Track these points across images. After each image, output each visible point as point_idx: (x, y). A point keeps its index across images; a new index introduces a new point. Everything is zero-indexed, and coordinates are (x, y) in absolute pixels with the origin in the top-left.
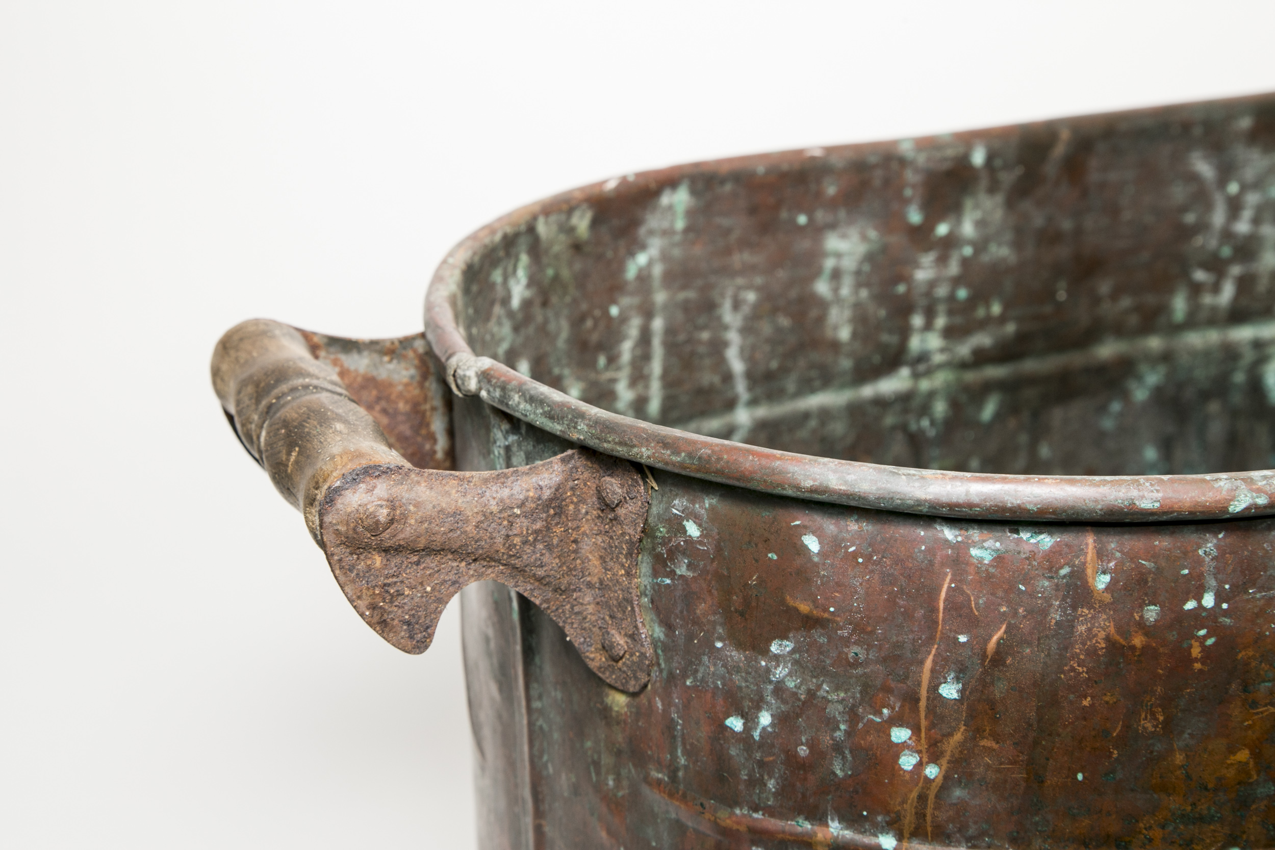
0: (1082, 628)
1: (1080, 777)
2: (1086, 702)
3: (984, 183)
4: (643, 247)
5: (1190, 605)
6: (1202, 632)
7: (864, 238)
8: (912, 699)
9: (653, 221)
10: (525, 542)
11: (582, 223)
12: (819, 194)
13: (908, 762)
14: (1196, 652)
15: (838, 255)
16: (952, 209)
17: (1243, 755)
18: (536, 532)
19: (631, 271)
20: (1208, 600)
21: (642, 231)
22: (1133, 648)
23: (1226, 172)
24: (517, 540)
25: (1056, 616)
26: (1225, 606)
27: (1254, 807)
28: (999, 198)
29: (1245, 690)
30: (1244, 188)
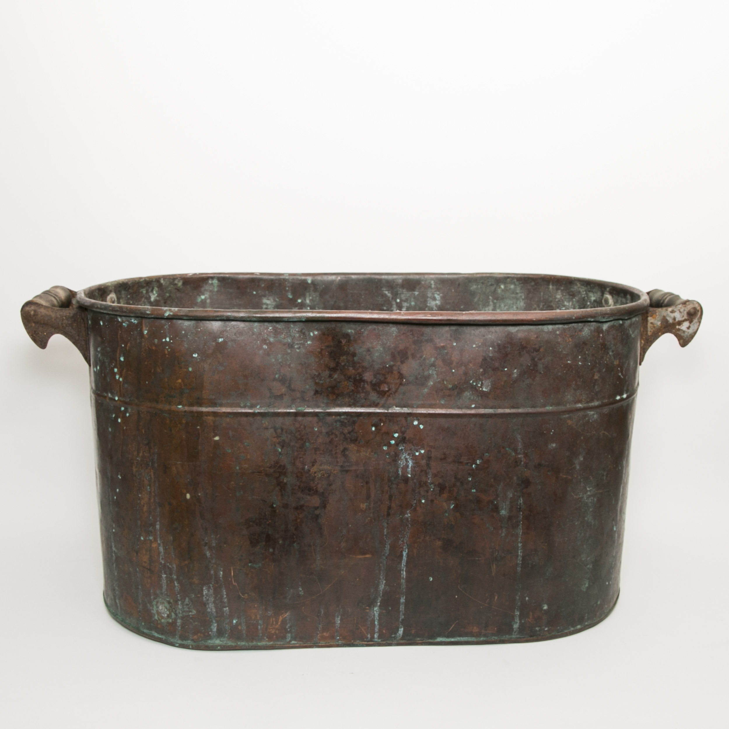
0: (143, 344)
1: (147, 383)
2: (146, 363)
3: (312, 289)
4: (203, 294)
5: (164, 340)
6: (167, 347)
7: (275, 301)
8: (116, 361)
9: (206, 287)
10: (67, 326)
11: (180, 284)
12: (259, 286)
13: (117, 377)
14: (166, 352)
15: (267, 305)
16: (303, 295)
17: (180, 381)
18: (69, 324)
19: (199, 300)
20: (168, 339)
21: (203, 289)
22: (153, 350)
23: (396, 295)
24: (64, 325)
25: (138, 341)
26: (171, 341)
27: (184, 395)
28: (318, 294)
29: (179, 364)
30: (401, 301)
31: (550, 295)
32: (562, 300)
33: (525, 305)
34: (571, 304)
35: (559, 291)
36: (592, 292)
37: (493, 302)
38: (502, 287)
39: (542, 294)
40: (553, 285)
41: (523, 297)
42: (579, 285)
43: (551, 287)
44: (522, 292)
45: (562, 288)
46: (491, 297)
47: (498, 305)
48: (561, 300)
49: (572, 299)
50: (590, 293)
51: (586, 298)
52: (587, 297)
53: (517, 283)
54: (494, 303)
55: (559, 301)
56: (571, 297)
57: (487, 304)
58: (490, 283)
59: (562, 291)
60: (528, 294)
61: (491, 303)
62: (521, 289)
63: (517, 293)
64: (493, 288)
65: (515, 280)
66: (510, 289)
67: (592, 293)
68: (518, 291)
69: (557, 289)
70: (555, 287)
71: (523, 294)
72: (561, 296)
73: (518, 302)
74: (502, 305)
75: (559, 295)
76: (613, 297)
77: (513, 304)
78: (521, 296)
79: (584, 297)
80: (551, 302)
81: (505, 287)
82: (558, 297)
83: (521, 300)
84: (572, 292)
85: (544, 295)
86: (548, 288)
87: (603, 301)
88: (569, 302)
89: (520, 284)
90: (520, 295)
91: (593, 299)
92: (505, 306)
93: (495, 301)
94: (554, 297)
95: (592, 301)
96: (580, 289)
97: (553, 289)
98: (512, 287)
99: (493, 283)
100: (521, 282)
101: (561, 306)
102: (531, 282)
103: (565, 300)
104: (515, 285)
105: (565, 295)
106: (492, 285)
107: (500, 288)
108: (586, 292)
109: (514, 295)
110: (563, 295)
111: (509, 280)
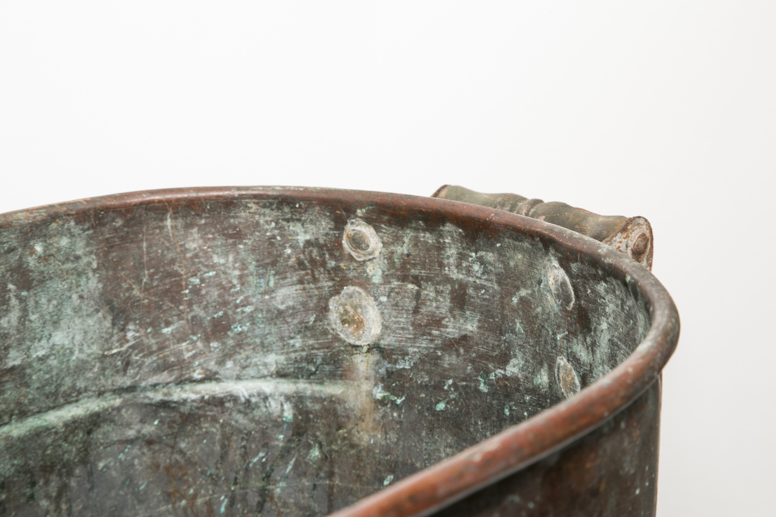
31: (167, 244)
32: (206, 252)
33: (100, 286)
34: (231, 258)
35: (195, 230)
36: (299, 220)
37: (17, 297)
38: (39, 248)
39: (145, 245)
40: (174, 218)
41: (95, 265)
42: (254, 207)
43: (169, 223)
44: (91, 253)
45: (203, 221)
46: (11, 286)
47: (31, 303)
48: (201, 254)
49: (234, 244)
50: (291, 224)
51: (279, 238)
52: (282, 236)
53: (76, 230)
54: (22, 300)
55: (196, 256)
56: (230, 241)
57: (5, 307)
58: (6, 246)
59: (201, 228)
60: (106, 254)
61: (14, 302)
62: (88, 245)
63: (77, 258)
64: (13, 259)
65: (72, 223)
66: (59, 250)
67: (299, 225)
68: (79, 253)
69: (188, 226)
70: (180, 222)
71: (94, 257)
72: (201, 241)
73: (83, 281)
74: (43, 300)
75: (194, 240)
76: (377, 229)
77: (70, 289)
78: (89, 264)
79: (274, 237)
80: (173, 261)
81: (46, 248)
82: (192, 245)
83: (90, 275)
84: (235, 227)
85: (150, 246)
86: (162, 228)
87: (344, 242)
88: (226, 254)
89: (84, 230)
90: (85, 260)
91: (302, 238)
92: (49, 301)
93: (24, 293)
94: (178, 250)
95: (301, 245)
96: (257, 217)
97: (174, 227)
98: (64, 242)
99: (15, 244)
100: (87, 226)
101: (205, 269)
102: (113, 220)
103: (214, 252)
104: (72, 236)
105: (214, 239)
106: (12, 250)
107: (33, 252)
108: (277, 223)
109: (69, 266)
110: (206, 240)
111: (54, 225)
